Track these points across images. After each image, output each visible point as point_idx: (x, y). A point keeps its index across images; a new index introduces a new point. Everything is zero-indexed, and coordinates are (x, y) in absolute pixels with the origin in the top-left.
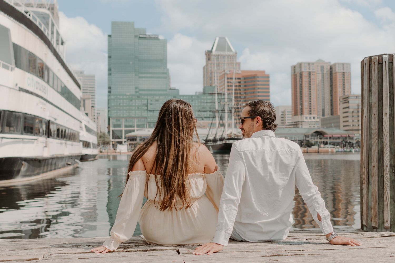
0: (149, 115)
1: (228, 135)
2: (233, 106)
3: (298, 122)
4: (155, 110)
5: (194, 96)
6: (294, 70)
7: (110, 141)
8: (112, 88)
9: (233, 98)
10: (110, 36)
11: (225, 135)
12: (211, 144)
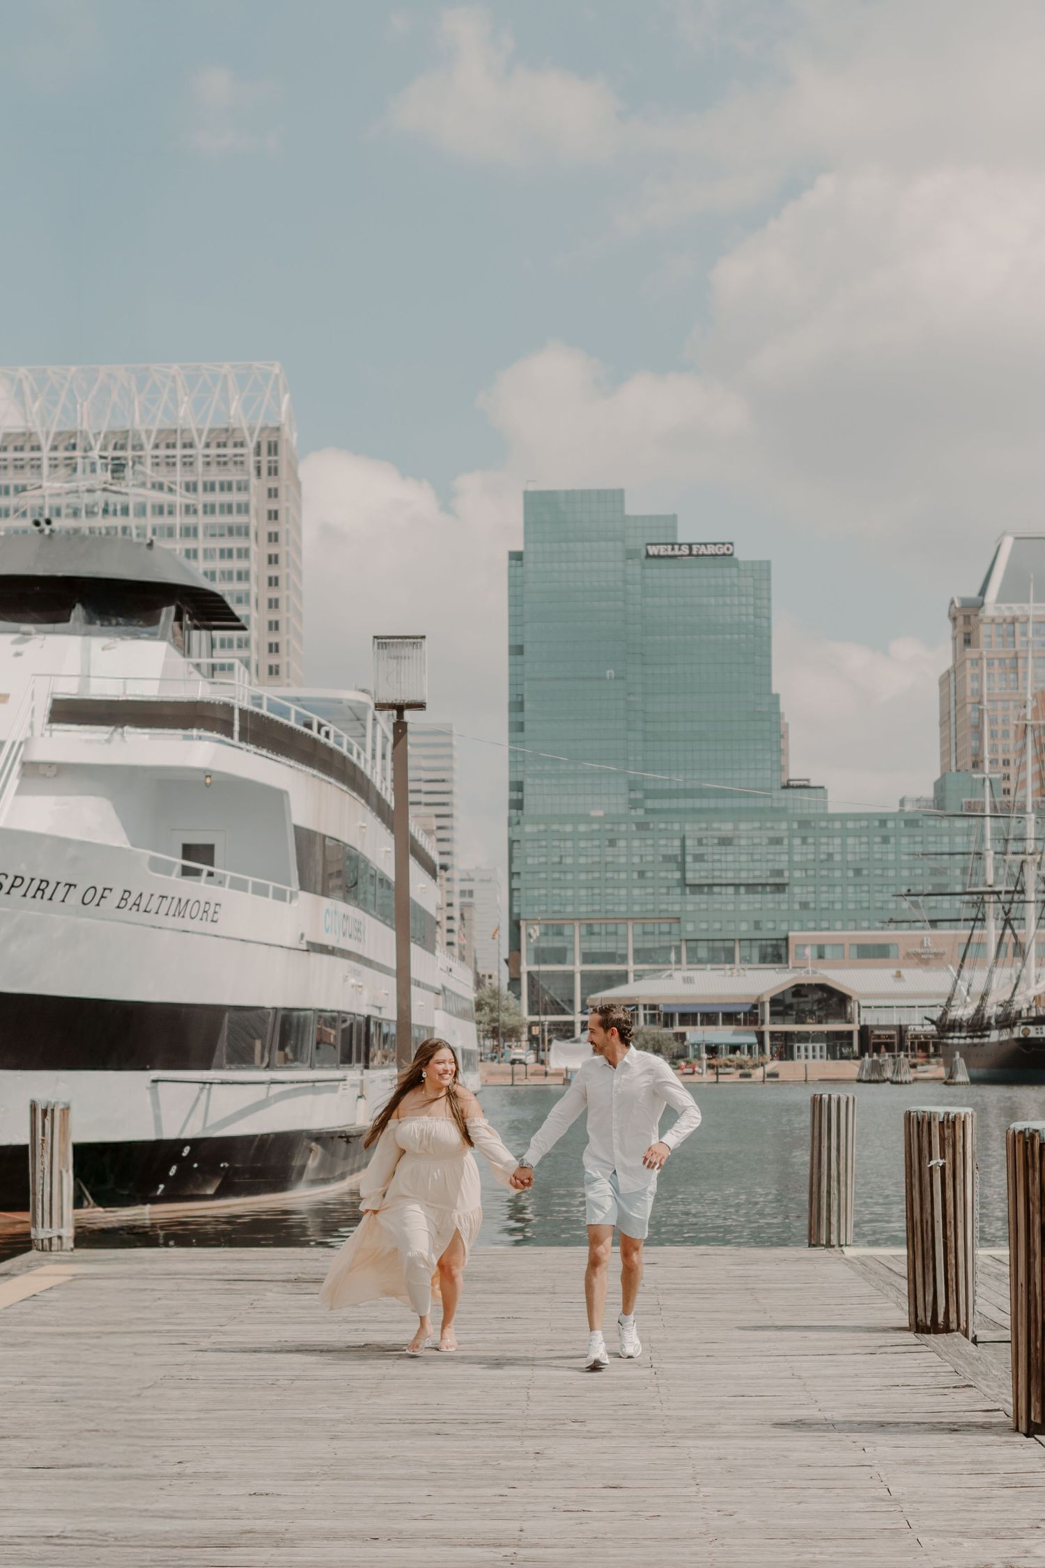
0: (690, 908)
1: (1033, 1000)
4: (713, 885)
5: (894, 817)
7: (522, 1024)
8: (527, 789)
10: (516, 557)
11: (1023, 1000)
12: (962, 1041)
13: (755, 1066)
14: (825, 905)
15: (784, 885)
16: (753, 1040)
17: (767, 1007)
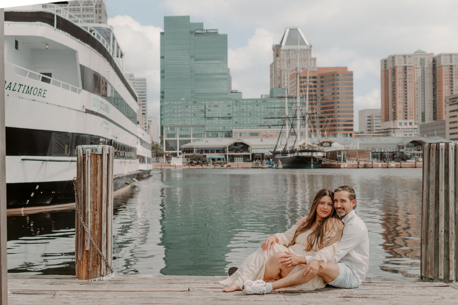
0: (207, 123)
1: (300, 146)
2: (307, 112)
3: (390, 129)
4: (213, 117)
5: (260, 100)
6: (385, 65)
7: (164, 153)
8: (165, 93)
9: (307, 103)
10: (162, 34)
11: (297, 146)
12: (280, 157)
13: (224, 164)
14: (242, 122)
15: (231, 117)
16: (224, 157)
17: (228, 149)
